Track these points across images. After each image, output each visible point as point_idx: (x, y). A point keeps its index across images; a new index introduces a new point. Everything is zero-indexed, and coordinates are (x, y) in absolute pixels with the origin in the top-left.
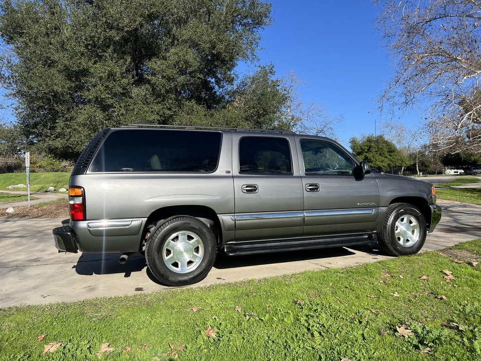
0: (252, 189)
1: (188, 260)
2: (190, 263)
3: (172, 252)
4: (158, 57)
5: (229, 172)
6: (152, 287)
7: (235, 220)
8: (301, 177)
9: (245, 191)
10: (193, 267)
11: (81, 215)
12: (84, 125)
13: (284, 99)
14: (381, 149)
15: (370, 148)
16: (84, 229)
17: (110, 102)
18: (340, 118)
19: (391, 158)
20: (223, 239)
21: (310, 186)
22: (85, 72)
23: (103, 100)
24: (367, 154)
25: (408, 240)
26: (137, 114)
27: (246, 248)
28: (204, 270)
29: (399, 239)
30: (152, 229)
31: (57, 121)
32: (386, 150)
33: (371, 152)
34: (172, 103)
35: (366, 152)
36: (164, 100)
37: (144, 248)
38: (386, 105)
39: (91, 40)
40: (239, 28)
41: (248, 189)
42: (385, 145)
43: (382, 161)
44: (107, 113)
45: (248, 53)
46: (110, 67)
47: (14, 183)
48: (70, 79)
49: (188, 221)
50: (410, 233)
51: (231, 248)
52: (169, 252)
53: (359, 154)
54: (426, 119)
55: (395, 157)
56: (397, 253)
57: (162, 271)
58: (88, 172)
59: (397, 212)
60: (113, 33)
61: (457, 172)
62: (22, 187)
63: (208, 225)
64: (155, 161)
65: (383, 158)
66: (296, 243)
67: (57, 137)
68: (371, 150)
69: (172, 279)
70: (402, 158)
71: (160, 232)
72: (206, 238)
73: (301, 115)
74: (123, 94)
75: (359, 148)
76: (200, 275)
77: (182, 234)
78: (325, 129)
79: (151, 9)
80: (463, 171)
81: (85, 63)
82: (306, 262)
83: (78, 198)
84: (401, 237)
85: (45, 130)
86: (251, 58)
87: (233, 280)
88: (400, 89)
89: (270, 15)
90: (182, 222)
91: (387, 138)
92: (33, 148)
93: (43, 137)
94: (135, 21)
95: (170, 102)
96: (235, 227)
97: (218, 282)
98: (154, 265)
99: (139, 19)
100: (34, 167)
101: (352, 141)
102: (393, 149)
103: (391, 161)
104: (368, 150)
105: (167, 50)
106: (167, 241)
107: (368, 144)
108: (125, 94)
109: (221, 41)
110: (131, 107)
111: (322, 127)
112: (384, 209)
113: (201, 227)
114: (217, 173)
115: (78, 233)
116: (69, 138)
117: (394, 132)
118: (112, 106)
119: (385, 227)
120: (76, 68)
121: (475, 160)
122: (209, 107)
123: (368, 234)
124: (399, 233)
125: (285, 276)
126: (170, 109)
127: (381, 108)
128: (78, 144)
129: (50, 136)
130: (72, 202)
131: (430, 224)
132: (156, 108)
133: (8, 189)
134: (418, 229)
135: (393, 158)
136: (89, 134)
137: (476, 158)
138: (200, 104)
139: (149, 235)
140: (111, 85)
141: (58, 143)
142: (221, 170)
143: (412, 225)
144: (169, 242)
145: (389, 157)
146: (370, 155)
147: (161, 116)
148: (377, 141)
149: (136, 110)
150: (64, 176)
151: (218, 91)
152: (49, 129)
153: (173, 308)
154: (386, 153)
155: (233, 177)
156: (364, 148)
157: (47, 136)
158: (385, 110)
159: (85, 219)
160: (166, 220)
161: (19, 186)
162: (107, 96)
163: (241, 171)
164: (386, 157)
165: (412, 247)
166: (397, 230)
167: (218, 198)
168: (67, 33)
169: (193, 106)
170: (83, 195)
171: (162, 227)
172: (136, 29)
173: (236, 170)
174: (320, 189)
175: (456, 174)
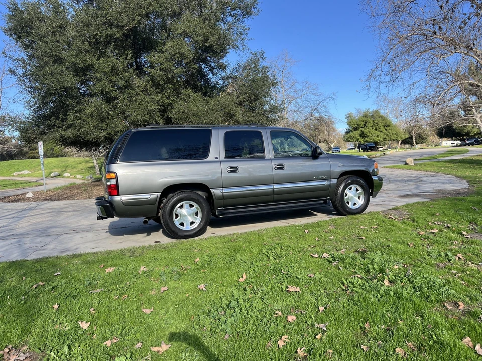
0: (235, 170)
1: (191, 221)
2: (192, 223)
3: (179, 215)
4: (156, 51)
5: (217, 158)
6: (165, 240)
7: (223, 192)
8: (271, 160)
9: (230, 172)
10: (195, 226)
11: (116, 191)
12: (92, 116)
13: (274, 84)
14: (377, 123)
15: (366, 123)
16: (118, 201)
17: (114, 94)
18: (333, 97)
19: (387, 132)
20: (215, 206)
21: (277, 166)
22: (90, 67)
23: (107, 93)
24: (363, 130)
25: (355, 204)
26: (139, 104)
27: (232, 212)
28: (203, 227)
29: (348, 202)
30: (164, 200)
31: (68, 114)
32: (381, 124)
33: (366, 127)
34: (170, 93)
35: (362, 127)
36: (162, 90)
37: (159, 214)
38: (373, 84)
39: (94, 37)
40: (229, 19)
41: (231, 170)
42: (380, 119)
43: (378, 136)
44: (112, 104)
45: (238, 44)
46: (113, 63)
47: (18, 170)
48: (78, 75)
49: (190, 194)
50: (357, 198)
51: (221, 212)
52: (177, 216)
53: (355, 129)
54: (406, 98)
55: (390, 131)
56: (346, 213)
57: (173, 229)
58: (119, 162)
59: (346, 183)
60: (113, 31)
61: (454, 144)
62: (26, 173)
63: (204, 197)
64: (164, 152)
65: (379, 133)
66: (269, 208)
67: (68, 128)
68: (366, 125)
69: (180, 234)
70: (397, 132)
71: (170, 202)
72: (203, 205)
73: (296, 94)
74: (126, 87)
75: (355, 123)
76: (201, 231)
77: (186, 203)
78: (319, 107)
79: (148, 8)
80: (460, 143)
81: (90, 59)
82: (279, 221)
83: (113, 180)
84: (349, 201)
85: (57, 121)
86: (241, 48)
87: (223, 234)
88: (386, 68)
89: (258, 6)
90: (186, 195)
91: (382, 112)
92: (45, 137)
93: (56, 128)
94: (133, 20)
95: (169, 91)
96: (223, 197)
97: (212, 235)
98: (167, 225)
99: (137, 18)
100: (34, 153)
101: (349, 117)
102: (388, 123)
103: (387, 135)
104: (364, 125)
105: (164, 44)
106: (176, 208)
107: (364, 119)
108: (128, 86)
109: (213, 35)
110: (134, 99)
111: (316, 105)
112: (335, 181)
113: (199, 198)
114: (208, 159)
115: (115, 204)
116: (80, 128)
117: (390, 106)
118: (116, 98)
119: (337, 194)
120: (82, 65)
121: (468, 132)
122: (205, 94)
123: (324, 200)
124: (348, 198)
125: (259, 230)
126: (168, 98)
127: (368, 87)
128: (88, 134)
129: (62, 127)
130: (109, 183)
131: (372, 191)
132: (156, 98)
133: (13, 176)
134: (363, 195)
135: (389, 133)
136: (98, 125)
137: (469, 129)
138: (196, 92)
139: (162, 205)
140: (114, 79)
141: (70, 134)
142: (212, 156)
143: (358, 192)
144: (177, 209)
145: (384, 131)
146: (365, 130)
147: (160, 106)
148: (372, 116)
149: (138, 101)
150: (67, 161)
151: (213, 78)
152: (61, 121)
153: (182, 249)
154: (382, 128)
155: (220, 162)
156: (360, 123)
157: (59, 127)
158: (372, 89)
159: (118, 194)
160: (174, 194)
161: (23, 172)
162: (111, 89)
163: (227, 157)
164: (381, 132)
165: (358, 208)
166: (346, 196)
167: (210, 177)
168: (72, 32)
169: (189, 93)
170: (117, 178)
171: (171, 198)
172: (135, 27)
173: (222, 156)
174: (285, 168)
175: (453, 145)
